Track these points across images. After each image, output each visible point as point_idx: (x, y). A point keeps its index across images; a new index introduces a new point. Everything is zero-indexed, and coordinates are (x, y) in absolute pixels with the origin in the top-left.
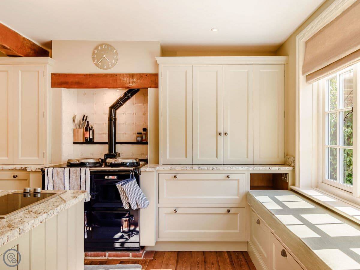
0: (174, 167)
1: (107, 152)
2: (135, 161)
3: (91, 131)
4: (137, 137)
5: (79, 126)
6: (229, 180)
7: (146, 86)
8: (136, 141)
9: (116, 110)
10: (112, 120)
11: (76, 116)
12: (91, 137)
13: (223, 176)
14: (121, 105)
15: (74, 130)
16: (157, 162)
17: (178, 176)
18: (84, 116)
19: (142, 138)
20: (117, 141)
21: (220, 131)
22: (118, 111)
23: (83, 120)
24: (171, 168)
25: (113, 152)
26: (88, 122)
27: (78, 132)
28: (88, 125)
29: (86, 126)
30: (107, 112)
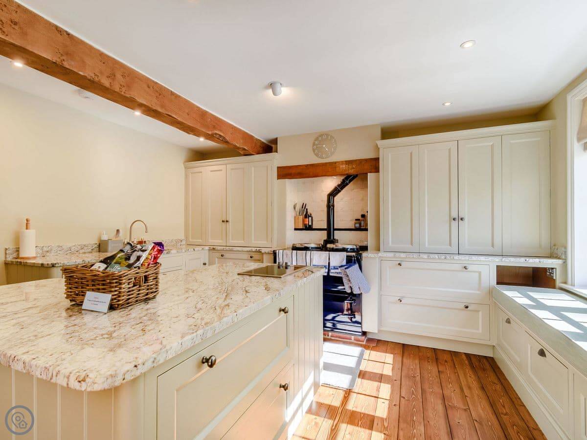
0: (397, 254)
1: (325, 238)
2: (355, 247)
3: (310, 218)
4: (355, 223)
5: (299, 213)
6: (467, 271)
7: (365, 172)
8: (353, 227)
9: (334, 197)
10: (330, 207)
11: (296, 204)
12: (310, 224)
13: (458, 267)
14: (339, 191)
15: (295, 217)
16: (378, 249)
17: (403, 263)
18: (303, 204)
19: (360, 224)
20: (335, 227)
21: (455, 215)
22: (335, 198)
23: (302, 208)
24: (394, 255)
25: (332, 238)
26: (307, 209)
27: (298, 219)
28: (307, 212)
29: (305, 213)
30: (325, 199)
